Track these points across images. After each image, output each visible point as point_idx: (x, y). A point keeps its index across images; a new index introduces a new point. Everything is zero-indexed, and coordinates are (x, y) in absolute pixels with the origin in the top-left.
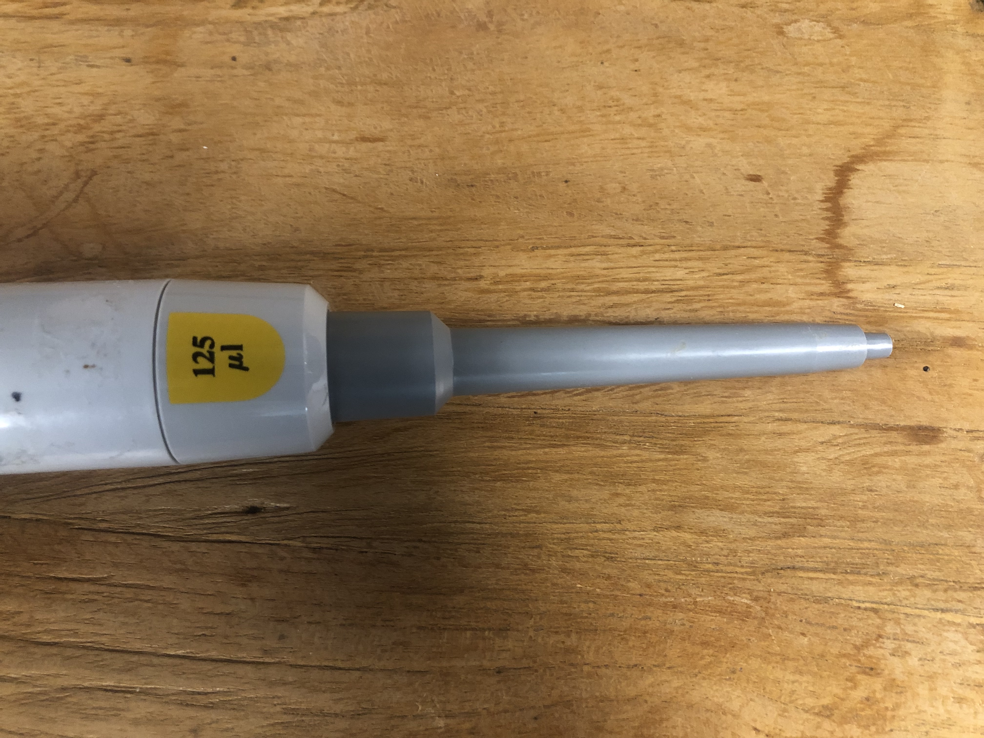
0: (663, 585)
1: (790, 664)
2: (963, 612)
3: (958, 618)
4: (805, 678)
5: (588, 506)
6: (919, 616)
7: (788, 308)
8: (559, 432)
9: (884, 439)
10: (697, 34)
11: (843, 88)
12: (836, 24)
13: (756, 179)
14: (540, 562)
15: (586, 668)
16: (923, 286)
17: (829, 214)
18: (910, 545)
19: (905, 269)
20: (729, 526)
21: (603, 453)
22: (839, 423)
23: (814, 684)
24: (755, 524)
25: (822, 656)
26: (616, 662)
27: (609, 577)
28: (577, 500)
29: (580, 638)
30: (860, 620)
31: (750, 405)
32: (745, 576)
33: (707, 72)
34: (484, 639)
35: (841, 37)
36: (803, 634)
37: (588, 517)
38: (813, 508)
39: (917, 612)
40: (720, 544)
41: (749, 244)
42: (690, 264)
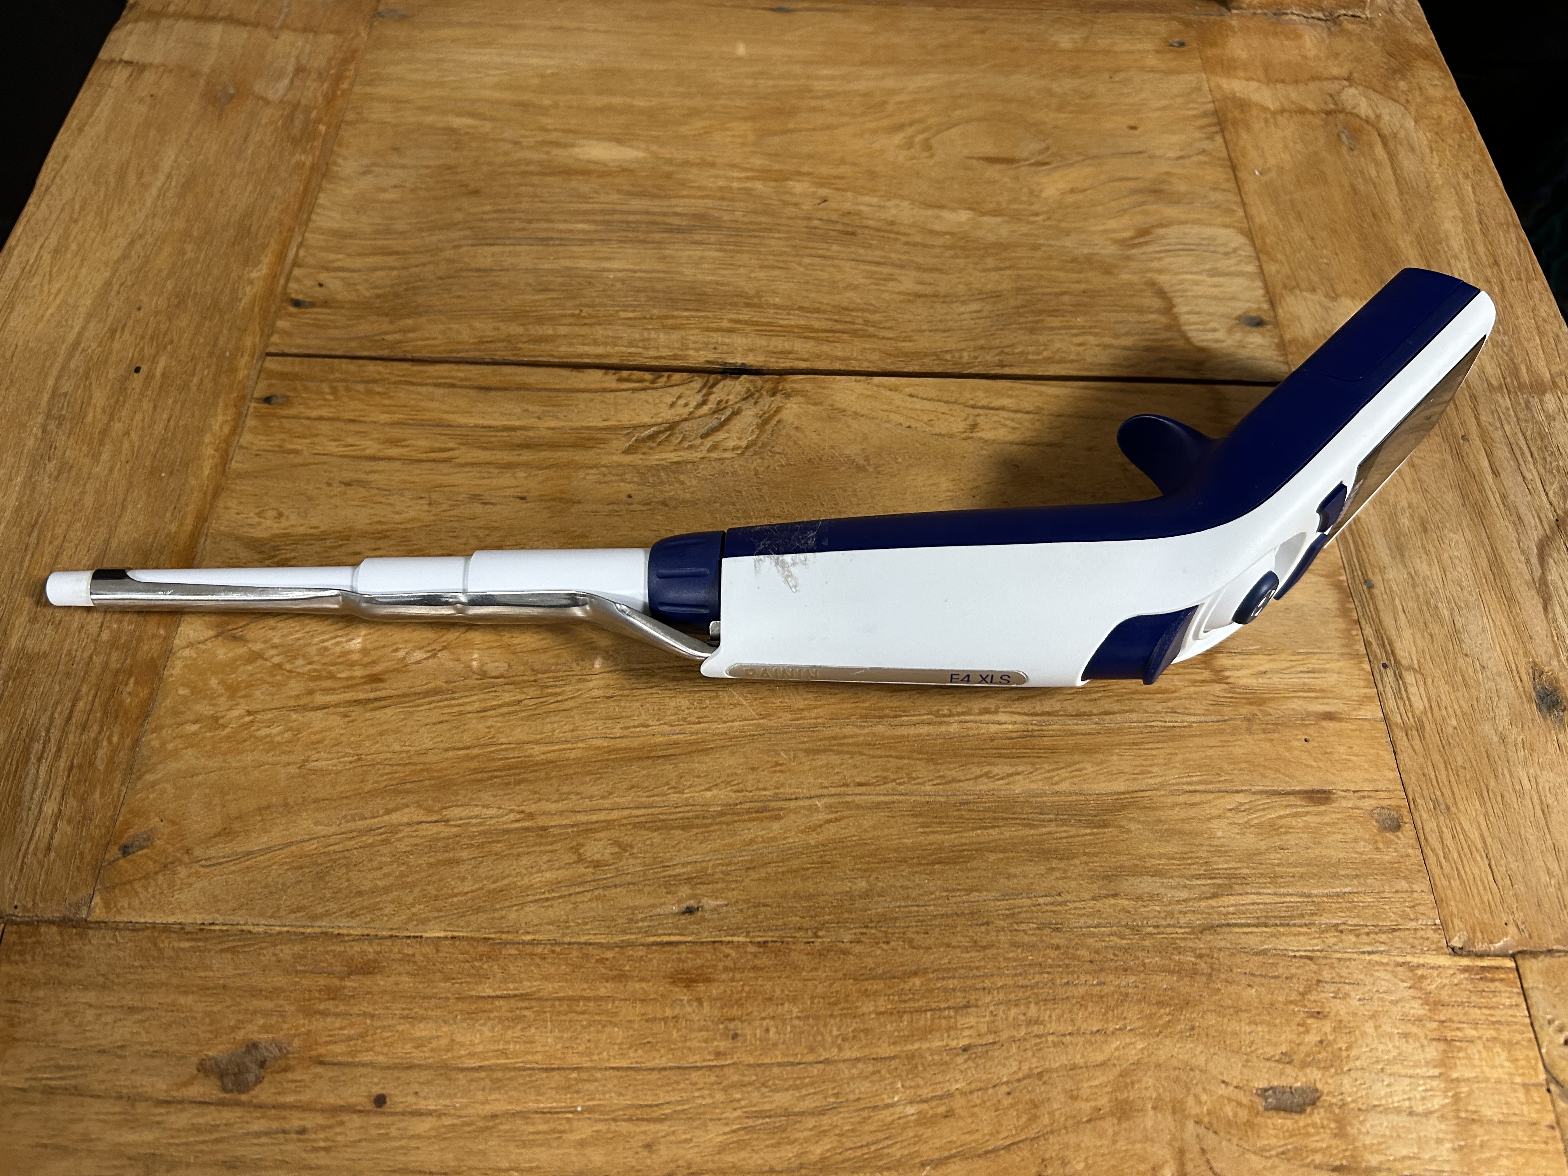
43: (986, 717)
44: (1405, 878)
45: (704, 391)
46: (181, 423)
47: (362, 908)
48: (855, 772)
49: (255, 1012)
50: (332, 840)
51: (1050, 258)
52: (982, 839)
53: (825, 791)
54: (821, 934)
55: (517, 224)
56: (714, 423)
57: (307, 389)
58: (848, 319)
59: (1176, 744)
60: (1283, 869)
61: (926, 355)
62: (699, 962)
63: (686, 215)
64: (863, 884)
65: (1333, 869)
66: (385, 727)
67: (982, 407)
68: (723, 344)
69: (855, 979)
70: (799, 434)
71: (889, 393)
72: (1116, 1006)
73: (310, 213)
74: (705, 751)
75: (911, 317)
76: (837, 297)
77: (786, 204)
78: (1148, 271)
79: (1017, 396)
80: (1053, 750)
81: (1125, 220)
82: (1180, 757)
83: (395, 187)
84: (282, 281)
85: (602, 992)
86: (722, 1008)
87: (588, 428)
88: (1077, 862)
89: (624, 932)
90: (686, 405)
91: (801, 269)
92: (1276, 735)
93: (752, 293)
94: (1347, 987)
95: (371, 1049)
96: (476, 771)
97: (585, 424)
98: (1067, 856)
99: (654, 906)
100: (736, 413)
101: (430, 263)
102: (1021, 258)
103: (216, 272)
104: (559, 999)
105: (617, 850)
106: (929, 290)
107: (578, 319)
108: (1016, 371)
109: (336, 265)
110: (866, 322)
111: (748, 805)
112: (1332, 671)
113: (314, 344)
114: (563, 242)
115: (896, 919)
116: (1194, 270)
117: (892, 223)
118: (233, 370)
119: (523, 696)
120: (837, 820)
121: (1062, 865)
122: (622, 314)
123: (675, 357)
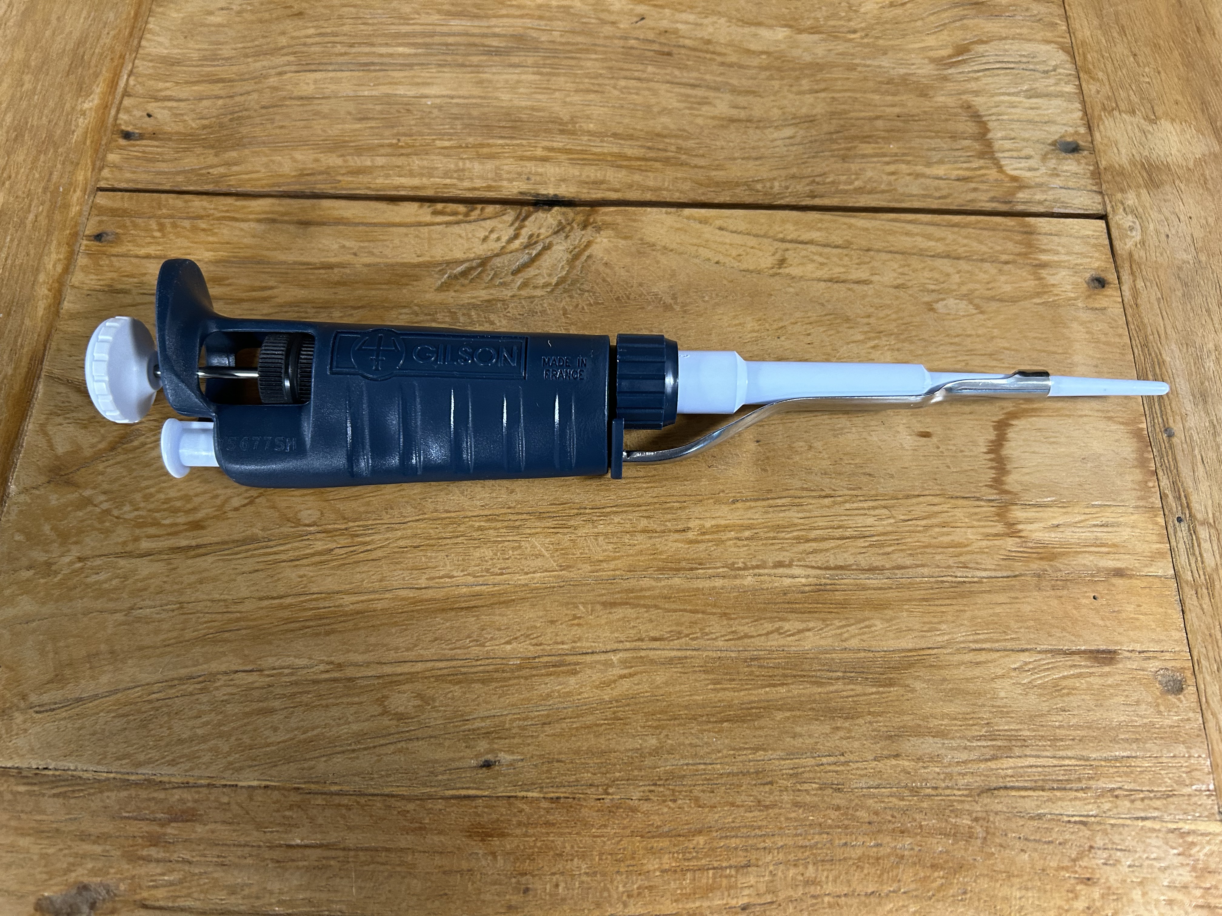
0: (889, 812)
1: (1016, 880)
2: (1160, 819)
3: (1157, 826)
4: (1030, 894)
5: (812, 741)
6: (1123, 825)
7: (969, 548)
8: (776, 672)
9: (1070, 663)
10: (859, 311)
11: (991, 355)
12: (977, 301)
13: (926, 435)
14: (772, 798)
15: (826, 899)
16: (1082, 525)
17: (995, 465)
18: (1106, 760)
19: (1064, 510)
20: (943, 752)
21: (820, 690)
22: (1027, 650)
23: (1039, 899)
24: (965, 748)
25: (1043, 870)
26: (854, 891)
27: (838, 808)
28: (801, 735)
29: (817, 870)
30: (1072, 833)
31: (946, 637)
32: (963, 798)
33: (872, 343)
34: (726, 877)
35: (982, 313)
36: (1022, 850)
37: (813, 751)
38: (1016, 730)
39: (1120, 821)
40: (937, 770)
41: (927, 493)
42: (877, 512)
43: (781, 571)
44: (1184, 743)
45: (516, 225)
46: (17, 262)
47: (180, 757)
48: (649, 626)
49: (84, 856)
50: (156, 688)
51: (866, 79)
52: (770, 697)
53: (621, 646)
54: (611, 790)
55: (339, 49)
56: (526, 258)
57: (135, 226)
58: (661, 146)
59: (965, 601)
60: (1064, 732)
61: (737, 185)
62: (494, 816)
63: (505, 36)
64: (653, 742)
65: (1112, 734)
66: (205, 575)
67: (791, 241)
68: (537, 174)
69: (642, 837)
70: (608, 271)
71: (698, 226)
72: (892, 868)
73: (141, 38)
74: (506, 603)
75: (723, 143)
76: (651, 123)
77: (603, 22)
78: (964, 92)
79: (827, 229)
80: (844, 605)
81: (944, 36)
82: (968, 614)
83: (222, 9)
84: (113, 112)
85: (403, 844)
86: (515, 862)
87: (403, 265)
88: (861, 721)
89: (424, 785)
90: (498, 239)
91: (616, 93)
92: (1065, 592)
93: (566, 118)
94: (1119, 853)
95: (189, 895)
96: (288, 621)
97: (399, 260)
98: (851, 715)
99: (453, 760)
100: (547, 248)
101: (254, 91)
102: (836, 79)
103: (51, 104)
104: (362, 849)
105: (419, 702)
106: (743, 114)
107: (396, 149)
108: (826, 202)
109: (163, 94)
110: (679, 149)
111: (546, 659)
112: (1125, 525)
113: (144, 179)
114: (384, 67)
115: (684, 776)
116: (1013, 90)
117: (709, 42)
118: (66, 206)
119: (334, 545)
120: (631, 675)
121: (847, 724)
122: (439, 143)
123: (489, 188)
